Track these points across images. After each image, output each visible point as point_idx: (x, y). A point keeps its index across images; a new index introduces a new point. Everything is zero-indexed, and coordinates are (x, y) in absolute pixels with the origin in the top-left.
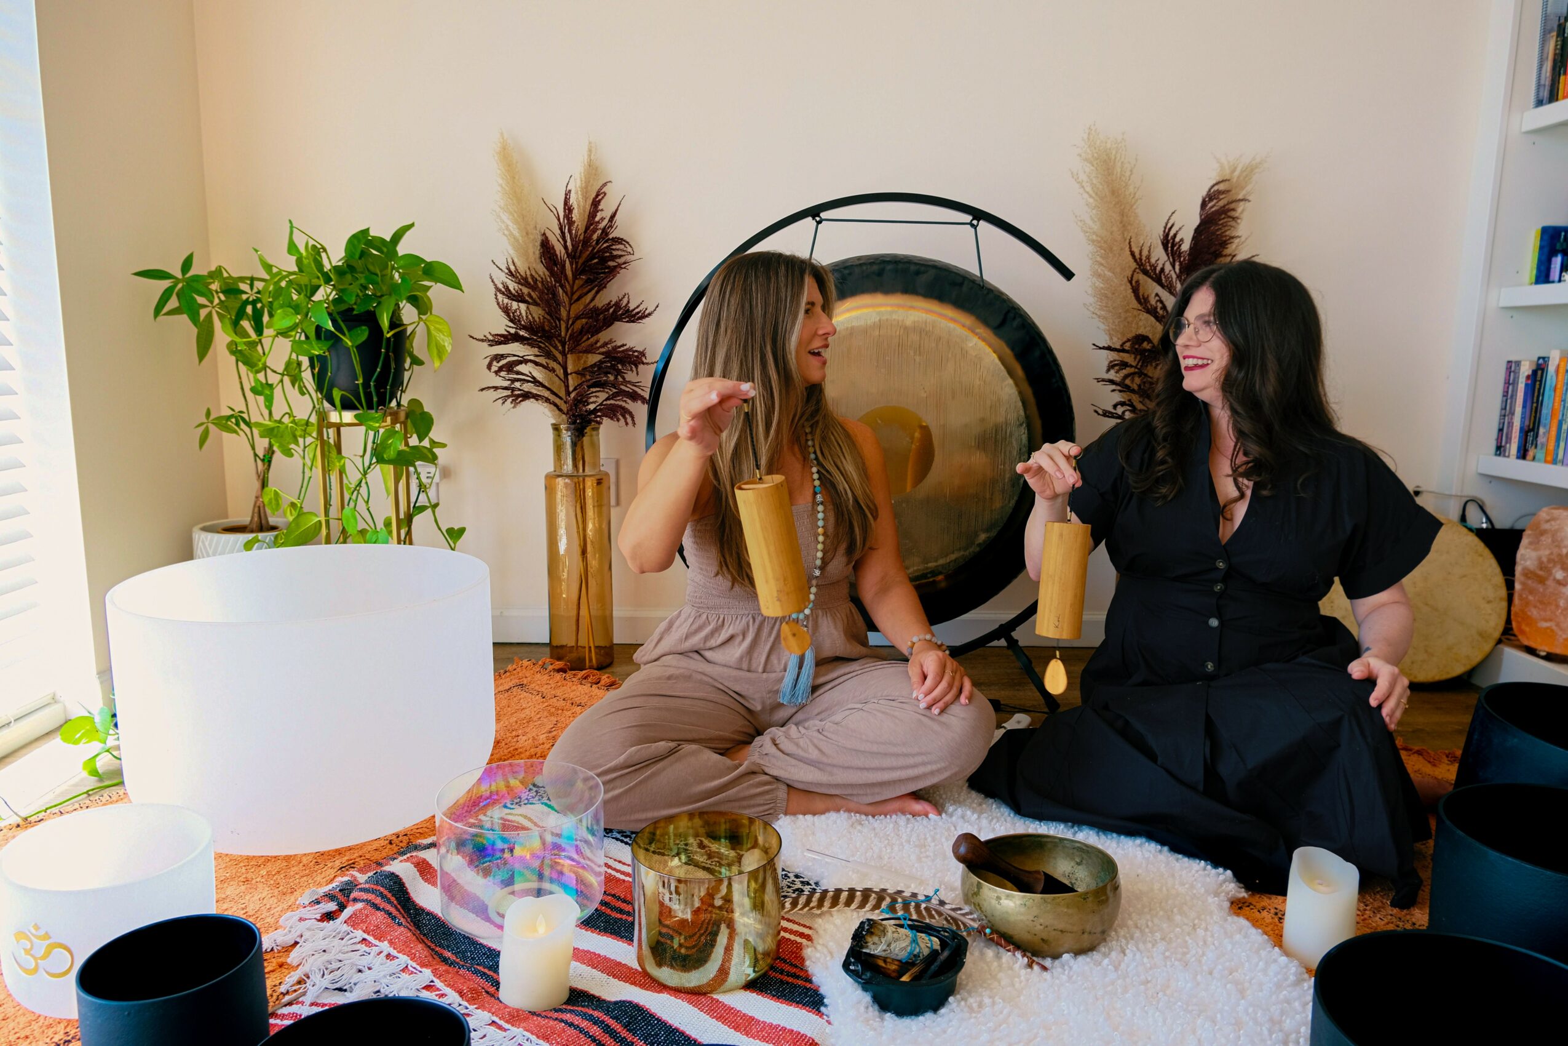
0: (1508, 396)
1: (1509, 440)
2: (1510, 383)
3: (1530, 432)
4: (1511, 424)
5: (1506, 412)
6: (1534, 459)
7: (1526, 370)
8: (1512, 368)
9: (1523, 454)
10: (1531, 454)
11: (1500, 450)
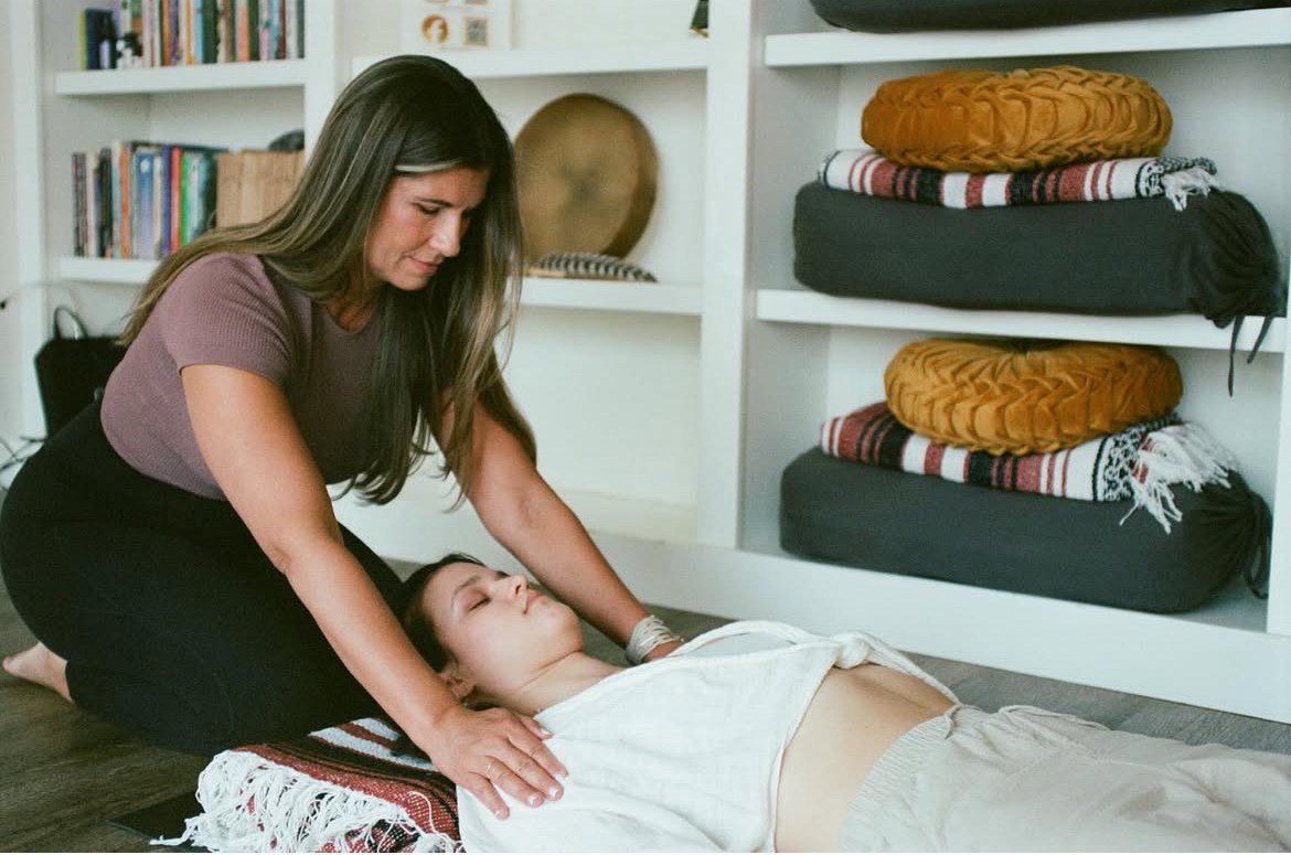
0: (79, 193)
1: (86, 239)
2: (79, 178)
3: (105, 227)
4: (86, 223)
5: (80, 210)
6: (112, 256)
7: (92, 164)
8: (79, 161)
9: (102, 253)
10: (108, 252)
11: (80, 251)
